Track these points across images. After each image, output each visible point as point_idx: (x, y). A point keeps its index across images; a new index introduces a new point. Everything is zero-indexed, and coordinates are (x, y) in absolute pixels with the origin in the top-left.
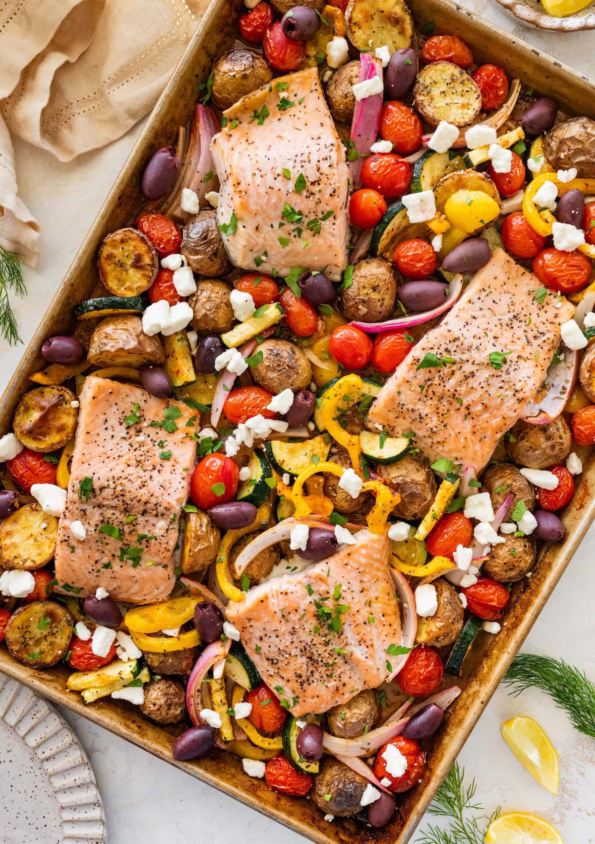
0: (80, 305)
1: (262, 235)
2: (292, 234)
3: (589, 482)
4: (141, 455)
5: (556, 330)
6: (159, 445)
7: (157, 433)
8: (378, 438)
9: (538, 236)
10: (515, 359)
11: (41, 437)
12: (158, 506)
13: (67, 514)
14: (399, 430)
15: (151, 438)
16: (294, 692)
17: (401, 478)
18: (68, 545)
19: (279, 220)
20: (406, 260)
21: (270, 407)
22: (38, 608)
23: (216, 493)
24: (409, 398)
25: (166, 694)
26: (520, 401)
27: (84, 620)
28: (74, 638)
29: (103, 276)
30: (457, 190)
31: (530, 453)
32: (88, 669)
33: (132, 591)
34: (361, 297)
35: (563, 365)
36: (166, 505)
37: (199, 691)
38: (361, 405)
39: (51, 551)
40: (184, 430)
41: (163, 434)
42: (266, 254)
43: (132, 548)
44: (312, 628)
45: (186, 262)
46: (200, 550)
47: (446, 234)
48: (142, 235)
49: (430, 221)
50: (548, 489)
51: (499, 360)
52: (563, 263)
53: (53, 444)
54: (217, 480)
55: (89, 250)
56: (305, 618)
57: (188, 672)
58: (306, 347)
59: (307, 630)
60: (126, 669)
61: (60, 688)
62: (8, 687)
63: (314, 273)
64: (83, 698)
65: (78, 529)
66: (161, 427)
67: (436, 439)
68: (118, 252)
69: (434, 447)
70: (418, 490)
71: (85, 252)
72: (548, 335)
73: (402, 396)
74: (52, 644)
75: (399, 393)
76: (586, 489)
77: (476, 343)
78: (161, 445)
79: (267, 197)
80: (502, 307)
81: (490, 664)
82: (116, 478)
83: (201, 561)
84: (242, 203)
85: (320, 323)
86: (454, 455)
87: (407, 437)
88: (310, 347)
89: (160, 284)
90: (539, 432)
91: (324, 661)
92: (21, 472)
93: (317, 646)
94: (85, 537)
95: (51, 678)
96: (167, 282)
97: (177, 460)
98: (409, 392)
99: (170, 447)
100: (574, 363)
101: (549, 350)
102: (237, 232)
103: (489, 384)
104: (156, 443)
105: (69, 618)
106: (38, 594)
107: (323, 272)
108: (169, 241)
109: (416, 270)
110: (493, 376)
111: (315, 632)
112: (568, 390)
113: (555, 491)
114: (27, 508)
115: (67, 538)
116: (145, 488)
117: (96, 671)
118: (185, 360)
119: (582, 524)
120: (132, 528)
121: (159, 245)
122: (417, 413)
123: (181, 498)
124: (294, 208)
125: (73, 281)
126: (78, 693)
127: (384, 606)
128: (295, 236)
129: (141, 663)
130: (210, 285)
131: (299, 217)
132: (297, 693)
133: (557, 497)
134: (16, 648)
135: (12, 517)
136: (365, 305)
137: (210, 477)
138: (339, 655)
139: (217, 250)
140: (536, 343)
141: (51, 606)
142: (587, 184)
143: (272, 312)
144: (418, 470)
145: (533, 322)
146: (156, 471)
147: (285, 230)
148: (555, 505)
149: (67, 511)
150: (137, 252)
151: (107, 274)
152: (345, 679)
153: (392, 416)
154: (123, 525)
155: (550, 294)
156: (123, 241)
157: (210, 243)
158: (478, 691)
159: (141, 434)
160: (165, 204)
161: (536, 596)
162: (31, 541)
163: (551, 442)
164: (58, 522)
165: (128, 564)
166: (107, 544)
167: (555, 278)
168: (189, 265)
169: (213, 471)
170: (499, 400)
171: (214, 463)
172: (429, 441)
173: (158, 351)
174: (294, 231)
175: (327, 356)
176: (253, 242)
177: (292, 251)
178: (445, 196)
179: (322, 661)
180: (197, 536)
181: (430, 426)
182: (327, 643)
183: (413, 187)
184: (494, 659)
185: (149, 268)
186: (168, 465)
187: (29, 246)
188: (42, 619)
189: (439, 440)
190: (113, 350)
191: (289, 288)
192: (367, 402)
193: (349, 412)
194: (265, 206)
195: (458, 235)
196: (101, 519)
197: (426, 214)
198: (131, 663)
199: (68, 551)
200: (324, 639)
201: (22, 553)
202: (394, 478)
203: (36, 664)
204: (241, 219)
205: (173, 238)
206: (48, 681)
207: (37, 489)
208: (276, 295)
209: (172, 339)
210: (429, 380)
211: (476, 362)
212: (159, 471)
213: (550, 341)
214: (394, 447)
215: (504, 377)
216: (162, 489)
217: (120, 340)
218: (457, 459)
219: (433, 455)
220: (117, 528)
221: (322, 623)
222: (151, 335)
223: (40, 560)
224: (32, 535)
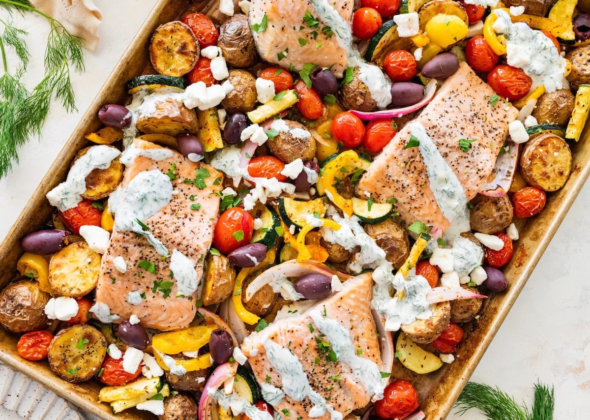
0: (133, 79)
1: (286, 35)
2: (310, 37)
3: (525, 246)
4: (176, 206)
5: (505, 127)
6: (190, 198)
7: (189, 189)
8: (366, 203)
9: (495, 54)
10: (477, 146)
11: (91, 187)
12: (189, 247)
13: (112, 251)
14: (384, 197)
15: (184, 192)
16: (298, 413)
17: (384, 235)
18: (110, 277)
19: (300, 24)
20: (394, 65)
21: (283, 173)
22: (78, 330)
23: (237, 239)
24: (395, 171)
25: (183, 407)
26: (481, 178)
27: (115, 343)
28: (107, 357)
29: (153, 59)
30: (437, 14)
31: (483, 221)
32: (117, 385)
33: (160, 319)
34: (360, 90)
35: (507, 155)
36: (195, 247)
37: (210, 404)
38: (354, 177)
39: (94, 282)
40: (211, 188)
41: (194, 190)
42: (287, 50)
43: (164, 281)
44: (313, 359)
45: (221, 53)
46: (221, 285)
47: (425, 48)
48: (188, 27)
49: (413, 37)
50: (496, 250)
51: (467, 145)
52: (513, 76)
53: (101, 193)
54: (238, 228)
55: (144, 36)
56: (308, 352)
57: (201, 389)
58: (312, 128)
59: (309, 361)
60: (151, 384)
61: (93, 400)
62: (45, 399)
63: (324, 69)
64: (112, 408)
65: (120, 263)
66: (193, 184)
67: (414, 205)
68: (167, 40)
69: (412, 212)
70: (397, 245)
71: (141, 37)
72: (499, 130)
73: (390, 169)
74: (88, 361)
75: (388, 166)
76: (523, 252)
77: (449, 131)
78: (192, 198)
79: (293, 4)
80: (466, 107)
81: (446, 388)
82: (155, 222)
83: (220, 295)
84: (273, 7)
85: (325, 109)
86: (427, 219)
87: (390, 202)
88: (315, 128)
89: (199, 69)
90: (491, 204)
91: (324, 387)
92: (73, 215)
93: (318, 374)
94: (126, 270)
95: (84, 391)
96: (204, 67)
97: (205, 211)
98: (396, 167)
99: (199, 201)
100: (517, 154)
101: (500, 142)
102: (267, 30)
103: (458, 163)
104: (188, 197)
105: (104, 340)
106: (79, 318)
107: (331, 69)
108: (209, 35)
109: (402, 73)
110: (462, 157)
111: (316, 363)
112: (512, 174)
113: (500, 251)
114: (75, 245)
115: (110, 271)
116: (178, 232)
117: (123, 386)
118: (215, 131)
119: (522, 277)
120: (166, 264)
121: (201, 38)
122: (400, 183)
123: (207, 242)
124: (313, 15)
125: (128, 60)
126: (108, 404)
127: (369, 341)
128: (311, 38)
129: (164, 379)
130: (240, 72)
131: (317, 22)
132: (301, 415)
133: (502, 257)
134: (56, 364)
135: (61, 253)
136: (363, 97)
137: (232, 225)
138: (335, 381)
139: (248, 44)
140: (491, 135)
141: (90, 329)
142: (531, 19)
143: (289, 96)
144: (397, 229)
145: (488, 120)
146: (187, 219)
147: (304, 32)
148: (500, 263)
149: (111, 248)
150: (183, 41)
151: (156, 57)
152: (340, 401)
153: (380, 185)
154: (159, 262)
155: (501, 100)
156: (172, 31)
157: (243, 38)
158: (437, 410)
159: (176, 189)
160: (206, 7)
161: (485, 334)
162: (78, 272)
163: (501, 213)
164: (101, 257)
165: (160, 295)
166: (143, 277)
167: (506, 87)
168: (223, 55)
169: (235, 221)
170: (466, 176)
171: (235, 215)
172: (407, 207)
173: (195, 122)
174: (311, 33)
175: (329, 136)
176: (279, 40)
177: (307, 50)
178: (426, 19)
179: (322, 387)
180: (219, 273)
181: (410, 194)
182: (326, 372)
183: (401, 10)
184: (450, 384)
185: (192, 54)
186: (197, 215)
187: (92, 31)
188: (81, 340)
189: (416, 206)
190: (159, 117)
191: (302, 80)
192: (358, 175)
193: (343, 182)
194: (290, 12)
195: (434, 48)
196: (141, 256)
197: (412, 30)
198: (154, 380)
199: (110, 282)
200: (323, 368)
201: (69, 282)
202: (378, 235)
203: (73, 379)
204: (271, 20)
205: (212, 33)
206: (83, 393)
207: (84, 230)
208: (291, 85)
209: (205, 113)
210: (412, 157)
211: (449, 146)
212: (190, 219)
213: (501, 135)
214: (380, 210)
215: (470, 158)
216: (192, 233)
217: (166, 110)
218: (429, 222)
219: (410, 219)
220: (153, 264)
221: (322, 356)
222: (190, 108)
223: (85, 289)
224: (78, 268)
